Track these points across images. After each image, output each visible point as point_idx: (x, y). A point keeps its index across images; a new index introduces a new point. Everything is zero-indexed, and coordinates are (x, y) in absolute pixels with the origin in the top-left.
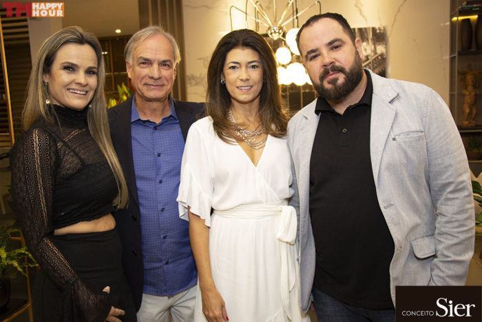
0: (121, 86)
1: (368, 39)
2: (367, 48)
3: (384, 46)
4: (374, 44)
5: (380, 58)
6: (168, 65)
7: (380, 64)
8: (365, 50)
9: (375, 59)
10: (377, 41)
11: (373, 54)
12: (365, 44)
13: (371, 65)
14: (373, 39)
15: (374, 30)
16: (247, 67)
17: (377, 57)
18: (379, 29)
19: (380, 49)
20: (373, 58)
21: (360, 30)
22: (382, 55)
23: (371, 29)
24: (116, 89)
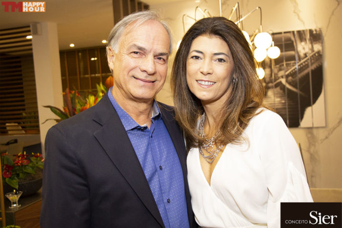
0: (99, 85)
1: (305, 40)
2: (305, 47)
3: (321, 44)
4: (312, 43)
5: (317, 55)
6: (164, 60)
7: (317, 60)
8: (304, 48)
9: (312, 56)
10: (314, 41)
11: (310, 52)
12: (303, 43)
13: (309, 61)
14: (310, 40)
15: (311, 31)
16: (211, 59)
17: (315, 54)
18: (316, 30)
19: (317, 47)
20: (311, 55)
21: (299, 32)
22: (318, 52)
23: (308, 32)
24: (96, 88)
